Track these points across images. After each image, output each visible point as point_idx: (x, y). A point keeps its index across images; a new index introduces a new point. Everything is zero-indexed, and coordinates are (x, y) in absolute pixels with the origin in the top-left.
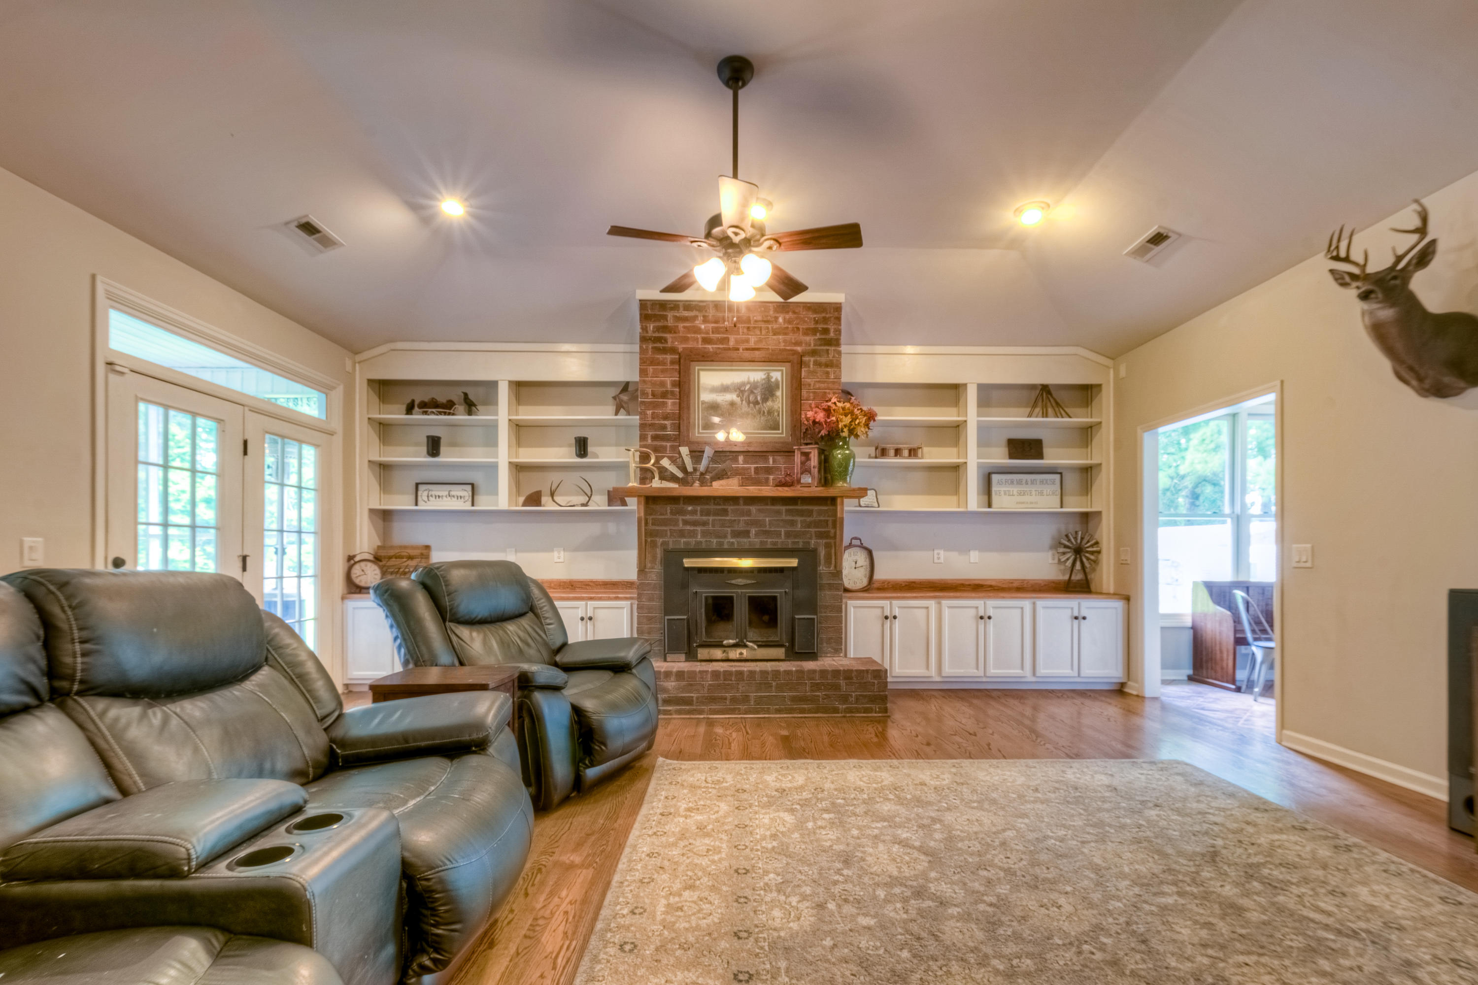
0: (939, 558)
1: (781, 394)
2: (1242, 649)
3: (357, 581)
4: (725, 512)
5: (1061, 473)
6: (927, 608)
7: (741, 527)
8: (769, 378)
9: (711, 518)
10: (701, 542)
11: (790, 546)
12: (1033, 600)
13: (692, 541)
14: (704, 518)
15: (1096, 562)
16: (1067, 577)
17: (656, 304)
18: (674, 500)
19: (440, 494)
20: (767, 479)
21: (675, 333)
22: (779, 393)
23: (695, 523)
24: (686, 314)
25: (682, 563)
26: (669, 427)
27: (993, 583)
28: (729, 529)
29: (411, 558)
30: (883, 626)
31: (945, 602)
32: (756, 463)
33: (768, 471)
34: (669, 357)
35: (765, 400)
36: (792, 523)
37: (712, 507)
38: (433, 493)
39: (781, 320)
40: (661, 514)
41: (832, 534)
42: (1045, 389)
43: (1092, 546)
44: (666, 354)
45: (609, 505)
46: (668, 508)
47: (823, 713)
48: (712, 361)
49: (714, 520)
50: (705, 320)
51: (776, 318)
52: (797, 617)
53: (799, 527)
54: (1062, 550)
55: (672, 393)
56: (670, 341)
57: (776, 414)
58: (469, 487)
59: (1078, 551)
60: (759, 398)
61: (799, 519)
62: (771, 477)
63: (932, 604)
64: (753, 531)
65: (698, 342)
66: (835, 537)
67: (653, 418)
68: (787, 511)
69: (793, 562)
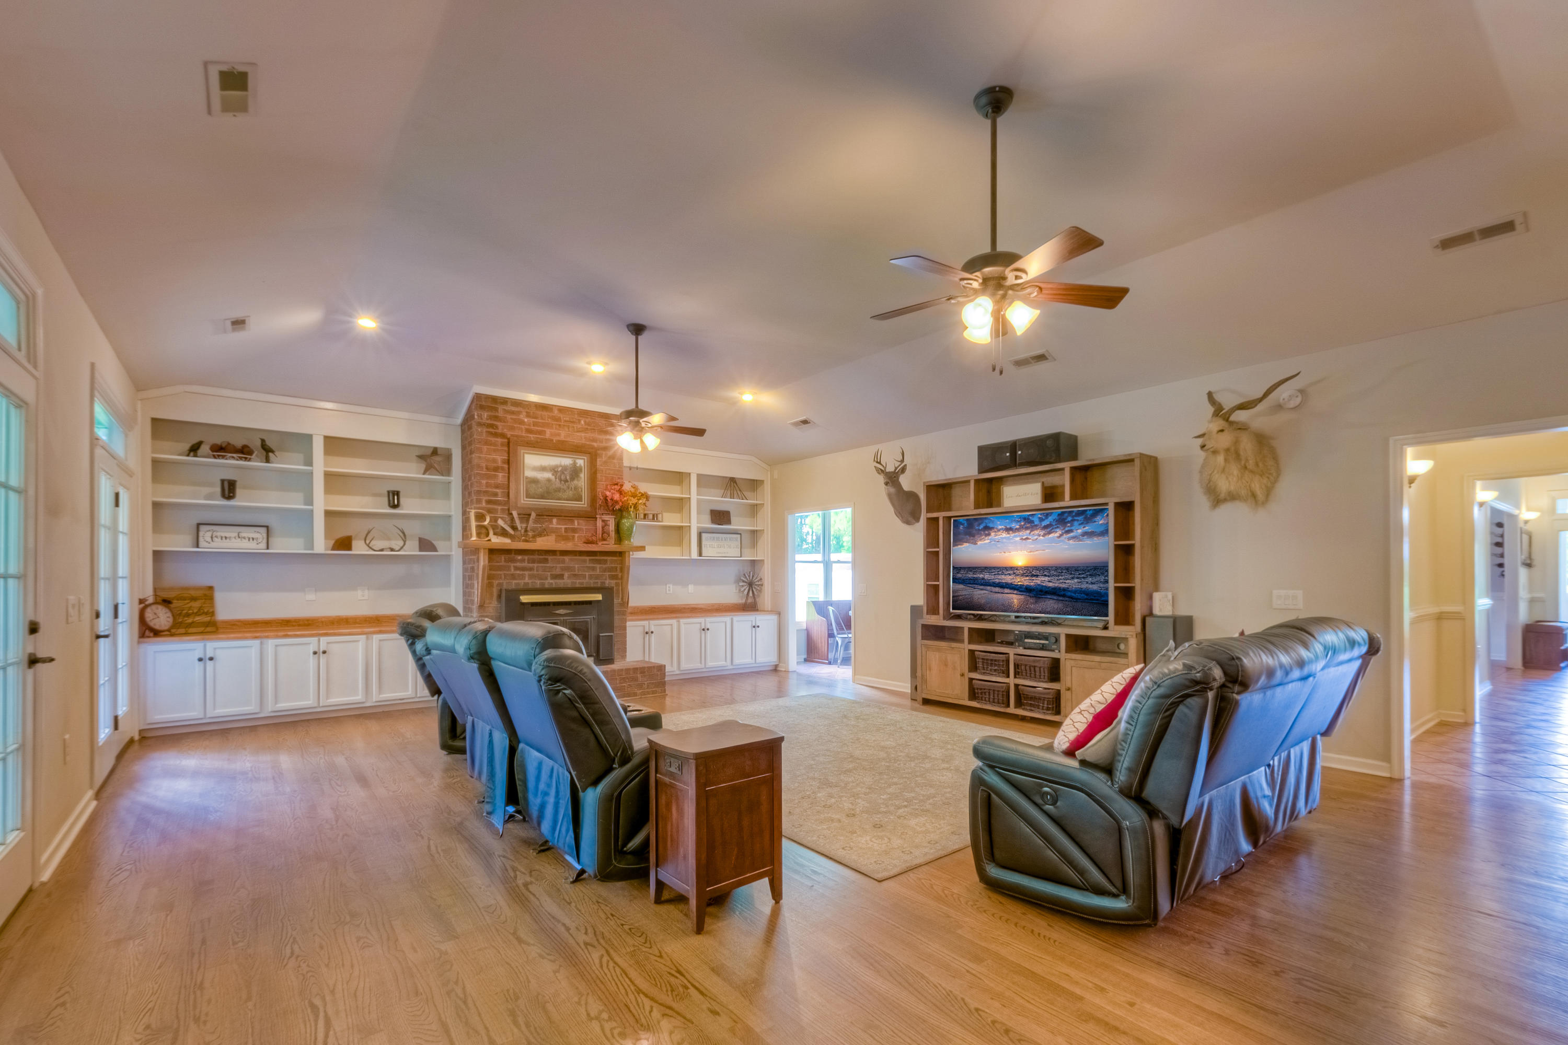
0: (669, 590)
1: (584, 476)
2: (831, 640)
3: (152, 624)
4: (546, 561)
5: (741, 534)
6: (672, 625)
7: (558, 572)
8: (575, 463)
9: (536, 565)
10: (528, 583)
11: (592, 586)
12: (731, 617)
13: (522, 582)
14: (531, 565)
15: (760, 591)
16: (744, 601)
17: (489, 398)
18: (507, 552)
19: (227, 535)
20: (574, 537)
21: (504, 422)
22: (582, 475)
23: (523, 569)
24: (513, 409)
25: (519, 599)
26: (500, 494)
27: (702, 606)
28: (549, 574)
29: (194, 599)
30: (644, 639)
31: (682, 621)
32: (565, 524)
33: (574, 530)
34: (499, 440)
35: (572, 479)
36: (594, 569)
37: (536, 557)
38: (219, 534)
39: (582, 422)
40: (497, 562)
41: (620, 577)
42: (733, 480)
43: (758, 581)
44: (497, 438)
45: (421, 550)
46: (503, 558)
47: (626, 697)
48: (534, 447)
49: (537, 567)
50: (528, 415)
51: (580, 421)
52: (601, 635)
53: (598, 572)
54: (741, 584)
55: (503, 468)
56: (500, 428)
57: (580, 490)
58: (264, 530)
59: (751, 585)
60: (568, 478)
61: (598, 566)
62: (576, 535)
63: (674, 622)
64: (566, 575)
65: (522, 431)
66: (622, 578)
67: (487, 486)
68: (590, 560)
69: (599, 597)
